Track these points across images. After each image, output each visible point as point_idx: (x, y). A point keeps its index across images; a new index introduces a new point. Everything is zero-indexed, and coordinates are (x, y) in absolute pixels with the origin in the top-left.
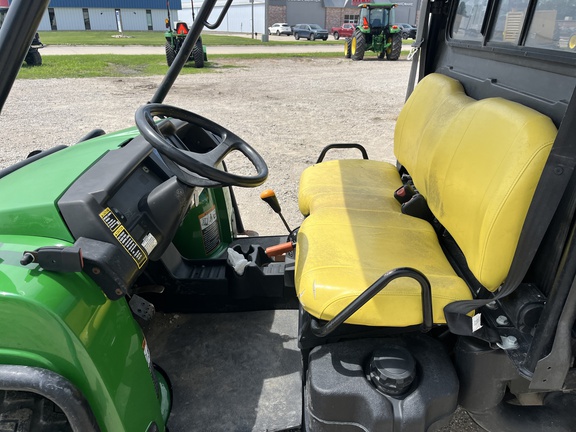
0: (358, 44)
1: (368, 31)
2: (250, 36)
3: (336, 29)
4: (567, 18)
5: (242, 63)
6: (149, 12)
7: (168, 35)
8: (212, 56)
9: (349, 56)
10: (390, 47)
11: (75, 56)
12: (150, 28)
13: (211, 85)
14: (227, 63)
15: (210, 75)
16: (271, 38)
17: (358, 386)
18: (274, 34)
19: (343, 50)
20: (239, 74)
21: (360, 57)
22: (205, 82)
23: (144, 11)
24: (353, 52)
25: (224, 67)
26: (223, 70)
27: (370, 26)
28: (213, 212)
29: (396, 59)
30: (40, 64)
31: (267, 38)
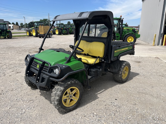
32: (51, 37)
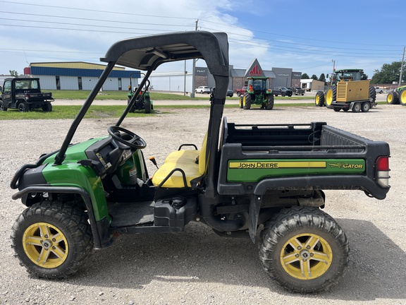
0: (246, 100)
1: (253, 92)
2: (183, 94)
3: (238, 90)
4: (394, 83)
5: (174, 111)
6: (120, 79)
7: (129, 94)
8: (157, 107)
9: (242, 107)
10: (267, 102)
11: (72, 106)
12: (120, 89)
13: (153, 123)
14: (165, 110)
15: (154, 118)
16: (196, 95)
17: (168, 206)
18: (199, 93)
19: (238, 103)
20: (171, 117)
21: (248, 108)
22: (149, 121)
23: (117, 79)
24: (244, 105)
25: (163, 113)
26: (162, 115)
27: (254, 89)
28: (135, 170)
29: (271, 109)
30: (51, 111)
31: (194, 95)
32: (367, 111)
